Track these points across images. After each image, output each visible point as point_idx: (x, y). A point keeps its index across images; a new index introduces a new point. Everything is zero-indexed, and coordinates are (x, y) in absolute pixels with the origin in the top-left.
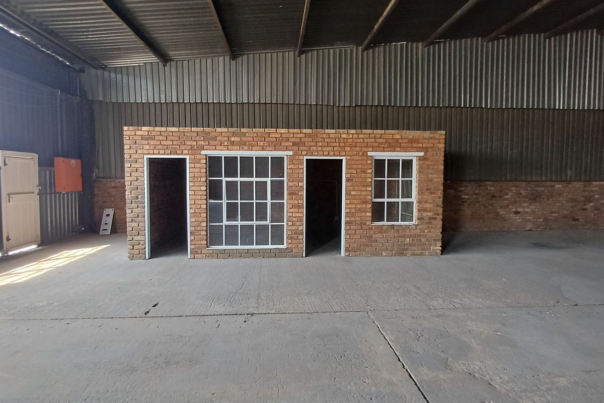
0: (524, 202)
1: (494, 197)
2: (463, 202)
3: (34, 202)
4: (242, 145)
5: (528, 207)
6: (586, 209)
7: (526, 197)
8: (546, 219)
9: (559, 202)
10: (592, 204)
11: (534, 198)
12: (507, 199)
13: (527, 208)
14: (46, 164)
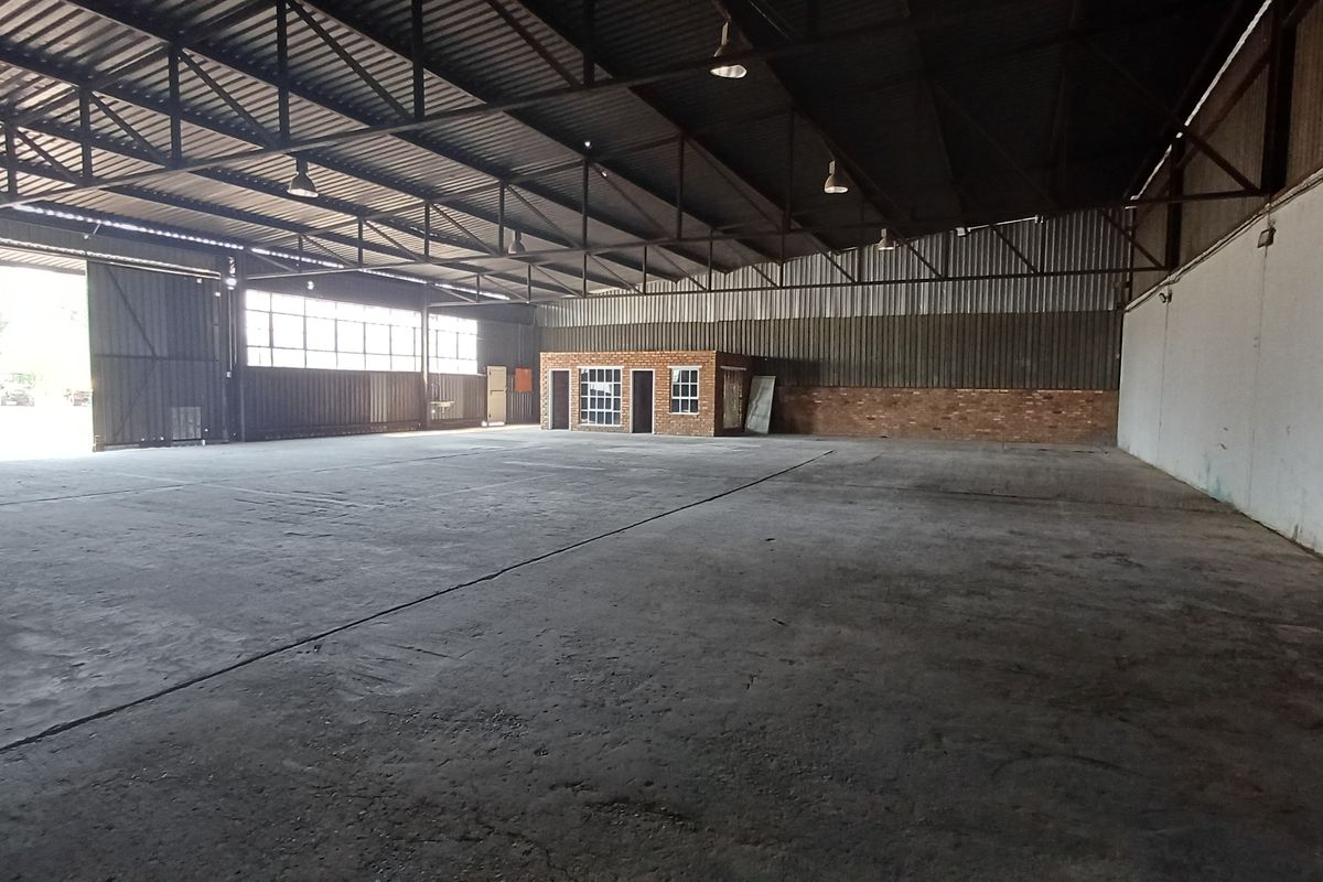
0: (879, 408)
1: (847, 402)
2: (816, 405)
3: (503, 395)
4: (598, 362)
5: (883, 414)
6: (949, 419)
7: (880, 403)
8: (902, 426)
9: (917, 409)
10: (956, 413)
11: (891, 404)
12: (860, 405)
13: (881, 414)
14: (510, 373)
